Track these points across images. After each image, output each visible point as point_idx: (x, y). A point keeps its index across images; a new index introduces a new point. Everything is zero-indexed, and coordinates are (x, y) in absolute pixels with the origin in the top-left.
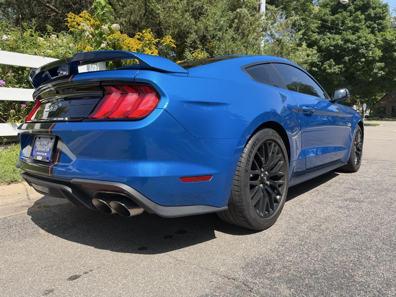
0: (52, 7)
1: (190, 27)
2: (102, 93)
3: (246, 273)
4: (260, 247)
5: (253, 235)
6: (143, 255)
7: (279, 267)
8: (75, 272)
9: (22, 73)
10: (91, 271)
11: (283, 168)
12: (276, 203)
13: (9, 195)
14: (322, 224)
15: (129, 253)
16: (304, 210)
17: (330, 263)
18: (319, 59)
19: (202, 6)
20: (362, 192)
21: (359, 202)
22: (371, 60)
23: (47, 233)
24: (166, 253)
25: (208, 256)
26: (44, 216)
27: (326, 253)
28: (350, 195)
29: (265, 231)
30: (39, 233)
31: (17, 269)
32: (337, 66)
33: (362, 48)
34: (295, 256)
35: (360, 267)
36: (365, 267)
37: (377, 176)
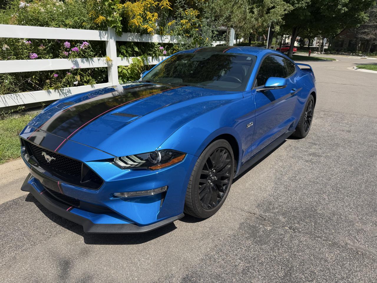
7: (276, 206)
14: (297, 175)
17: (304, 203)
20: (320, 147)
25: (235, 200)
27: (301, 196)
28: (312, 150)
32: (305, 1)
34: (284, 199)
37: (331, 131)
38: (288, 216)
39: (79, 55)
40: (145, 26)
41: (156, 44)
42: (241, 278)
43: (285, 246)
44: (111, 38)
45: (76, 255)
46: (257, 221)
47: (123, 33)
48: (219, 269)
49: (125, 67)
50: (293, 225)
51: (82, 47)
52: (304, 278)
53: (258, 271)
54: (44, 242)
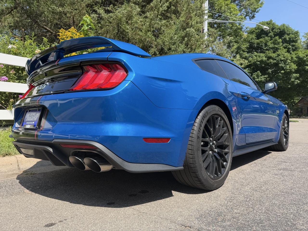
0: (48, 29)
1: (151, 42)
2: (82, 72)
3: (201, 222)
4: (211, 203)
5: (205, 194)
6: (111, 208)
7: (229, 217)
8: (51, 221)
9: (21, 72)
10: (65, 220)
11: (228, 139)
12: (223, 169)
13: (3, 165)
14: (262, 186)
15: (99, 206)
16: (246, 176)
17: (273, 215)
18: (249, 71)
19: (161, 28)
20: (292, 164)
21: (291, 171)
22: (289, 72)
23: (30, 192)
24: (130, 207)
25: (167, 209)
26: (29, 180)
27: (268, 207)
29: (215, 191)
30: (24, 192)
31: (1, 218)
32: (263, 76)
33: (281, 63)
34: (242, 209)
35: (300, 218)
36: (304, 218)
37: (303, 154)
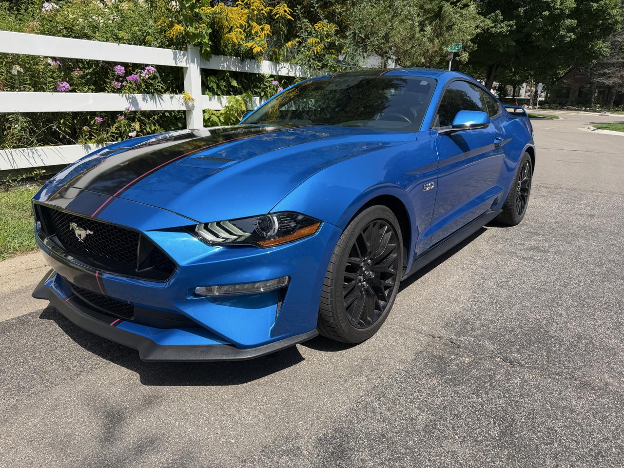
3: (449, 332)
7: (478, 325)
14: (509, 279)
17: (525, 320)
18: (480, 8)
20: (546, 238)
22: (558, 14)
25: (404, 316)
27: (519, 311)
28: (532, 243)
32: (506, 22)
34: (490, 314)
35: (554, 324)
37: (562, 215)
38: (499, 341)
39: (138, 89)
40: (250, 44)
41: (267, 76)
42: (422, 438)
43: (498, 387)
44: (193, 62)
45: (125, 402)
46: (446, 349)
47: (213, 56)
48: (382, 425)
49: (214, 112)
50: (508, 355)
51: (145, 75)
52: (536, 440)
53: (453, 428)
54: (69, 381)
